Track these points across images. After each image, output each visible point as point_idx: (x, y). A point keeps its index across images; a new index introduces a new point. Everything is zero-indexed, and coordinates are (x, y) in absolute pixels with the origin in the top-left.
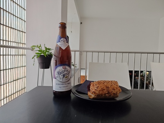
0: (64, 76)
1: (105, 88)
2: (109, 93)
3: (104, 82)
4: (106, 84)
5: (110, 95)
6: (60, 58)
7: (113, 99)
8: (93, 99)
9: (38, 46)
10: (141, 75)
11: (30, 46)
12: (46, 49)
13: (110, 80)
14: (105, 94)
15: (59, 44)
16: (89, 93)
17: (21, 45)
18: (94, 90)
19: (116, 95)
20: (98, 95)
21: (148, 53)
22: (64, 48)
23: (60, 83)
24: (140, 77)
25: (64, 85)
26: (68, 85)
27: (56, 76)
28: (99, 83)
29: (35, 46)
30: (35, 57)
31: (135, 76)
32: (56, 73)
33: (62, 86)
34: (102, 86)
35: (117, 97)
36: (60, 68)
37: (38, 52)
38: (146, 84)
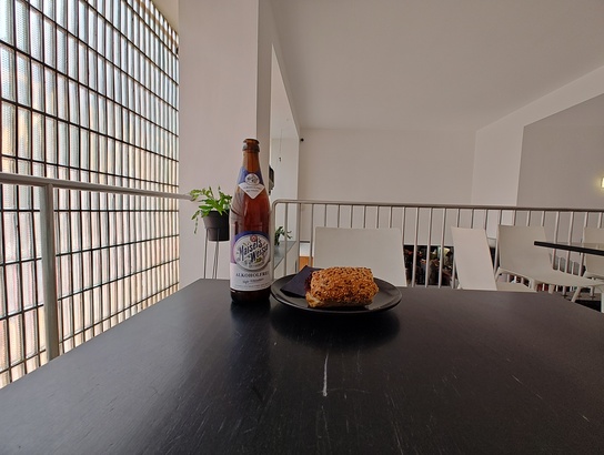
0: (253, 256)
1: (342, 284)
2: (350, 294)
3: (342, 270)
4: (344, 275)
5: (354, 300)
6: (246, 218)
7: (361, 307)
8: (317, 307)
9: (204, 191)
10: (431, 255)
11: (187, 192)
12: (223, 197)
13: (355, 267)
14: (342, 298)
15: (242, 186)
16: (309, 296)
17: (167, 190)
18: (318, 289)
19: (366, 299)
20: (328, 300)
21: (446, 207)
22: (253, 196)
23: (245, 273)
24: (430, 258)
25: (253, 278)
26: (262, 277)
27: (237, 256)
28: (330, 272)
29: (198, 191)
30: (200, 215)
31: (419, 258)
32: (236, 250)
33: (249, 279)
34: (336, 279)
35: (370, 302)
36: (245, 240)
37: (204, 204)
38: (443, 274)
